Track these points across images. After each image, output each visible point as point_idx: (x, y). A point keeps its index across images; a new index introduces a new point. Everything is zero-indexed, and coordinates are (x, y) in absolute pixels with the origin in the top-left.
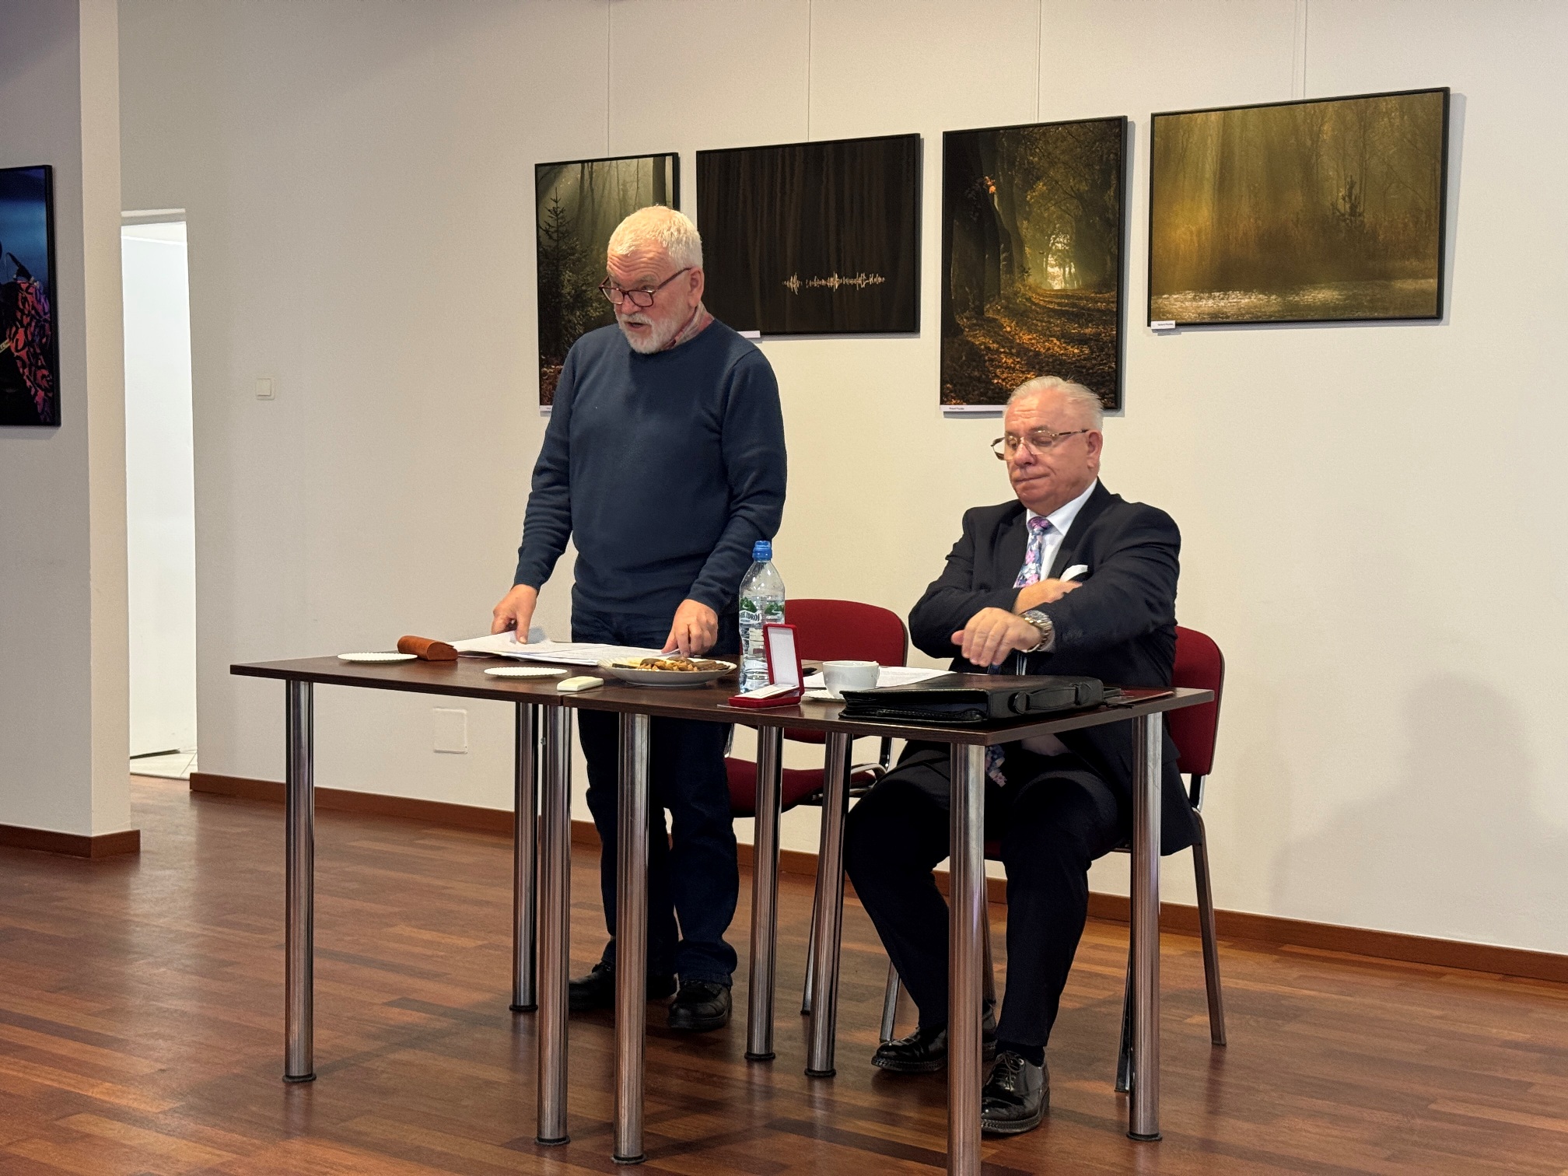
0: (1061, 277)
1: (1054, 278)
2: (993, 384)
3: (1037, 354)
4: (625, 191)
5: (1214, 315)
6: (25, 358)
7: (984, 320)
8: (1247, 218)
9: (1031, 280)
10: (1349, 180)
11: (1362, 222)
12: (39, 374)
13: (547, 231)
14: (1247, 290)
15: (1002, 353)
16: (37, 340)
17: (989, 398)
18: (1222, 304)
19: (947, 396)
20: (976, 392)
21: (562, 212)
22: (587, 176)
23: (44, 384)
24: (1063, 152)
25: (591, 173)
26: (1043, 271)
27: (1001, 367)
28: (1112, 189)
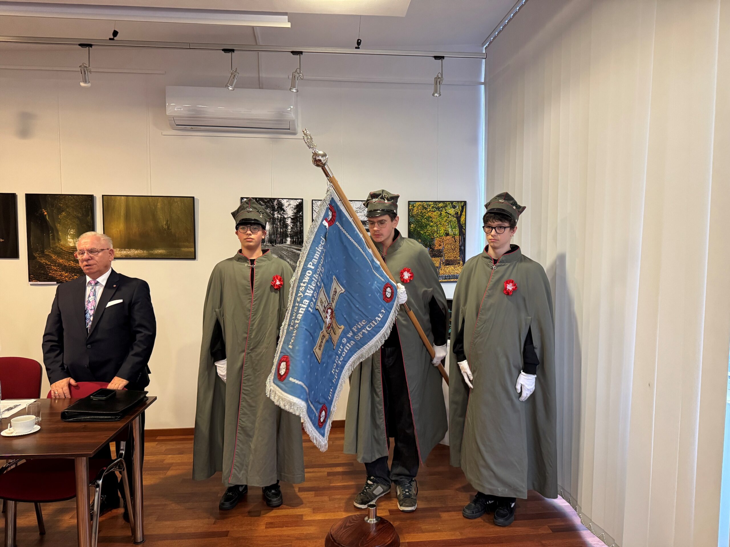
0: (73, 242)
1: (70, 242)
2: (49, 275)
3: (65, 266)
5: (126, 256)
7: (45, 255)
8: (135, 228)
9: (62, 243)
10: (166, 219)
11: (171, 231)
14: (137, 249)
15: (52, 265)
17: (48, 280)
18: (129, 252)
19: (31, 279)
20: (43, 278)
24: (72, 204)
26: (66, 241)
27: (52, 270)
28: (90, 216)
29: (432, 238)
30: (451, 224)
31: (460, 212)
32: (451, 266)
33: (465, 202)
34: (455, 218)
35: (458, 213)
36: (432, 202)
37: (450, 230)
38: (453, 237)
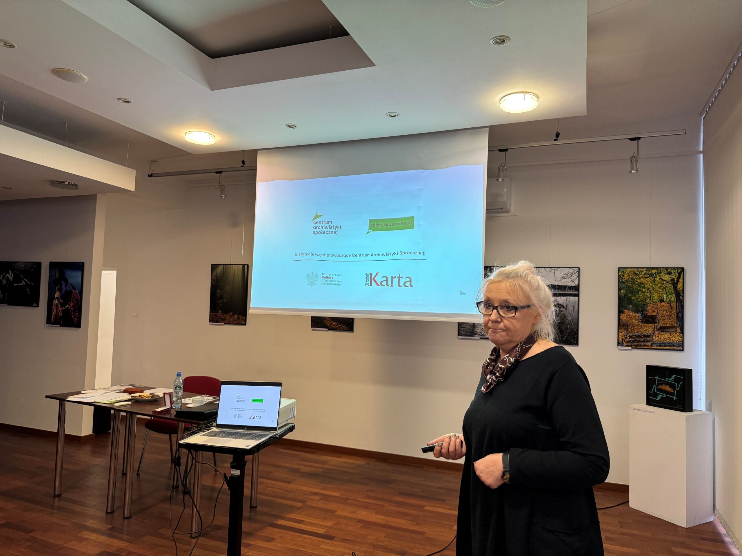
2: (323, 323)
4: (234, 273)
6: (72, 310)
12: (76, 314)
13: (214, 280)
16: (76, 305)
17: (323, 327)
19: (313, 326)
20: (319, 325)
21: (218, 276)
22: (225, 268)
23: (77, 317)
25: (226, 268)
29: (644, 304)
30: (666, 290)
31: (677, 279)
32: (667, 333)
33: (682, 269)
34: (670, 285)
35: (674, 279)
36: (644, 268)
37: (665, 296)
38: (668, 304)
